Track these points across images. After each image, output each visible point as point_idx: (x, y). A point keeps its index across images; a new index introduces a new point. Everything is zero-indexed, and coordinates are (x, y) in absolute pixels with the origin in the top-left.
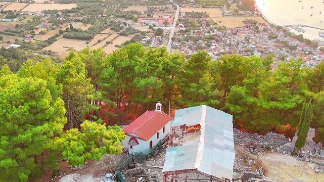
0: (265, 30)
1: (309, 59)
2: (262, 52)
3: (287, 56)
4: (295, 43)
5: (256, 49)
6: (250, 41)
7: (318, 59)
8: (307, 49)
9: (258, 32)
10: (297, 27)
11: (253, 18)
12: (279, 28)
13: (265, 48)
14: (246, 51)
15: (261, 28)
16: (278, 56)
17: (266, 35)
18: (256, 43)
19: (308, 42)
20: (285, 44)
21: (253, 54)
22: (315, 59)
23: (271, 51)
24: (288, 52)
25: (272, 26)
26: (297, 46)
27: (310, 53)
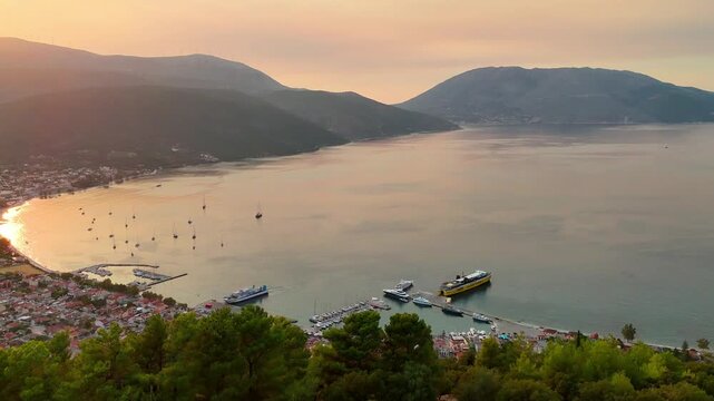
0: (42, 285)
1: (131, 315)
2: (46, 324)
3: (94, 319)
4: (102, 294)
5: (33, 322)
6: (17, 309)
7: (144, 311)
8: (122, 299)
9: (29, 291)
10: (96, 269)
11: (12, 270)
12: (66, 277)
13: (49, 316)
14: (14, 330)
15: (33, 283)
16: (77, 322)
17: (46, 293)
18: (31, 310)
19: (121, 289)
20: (85, 301)
21: (29, 332)
22: (139, 312)
23: (63, 317)
24: (93, 312)
25: (53, 275)
26: (106, 298)
27: (130, 305)
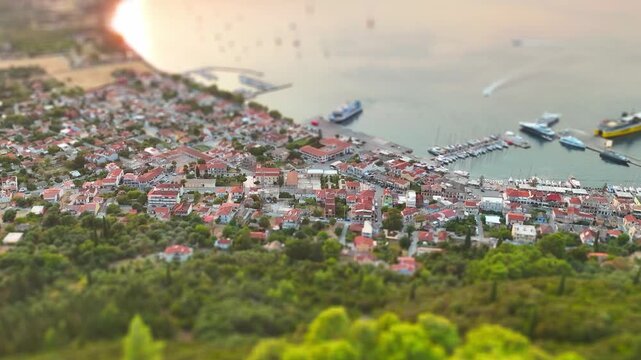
0: (154, 85)
1: (238, 126)
2: (158, 126)
3: (202, 126)
4: (208, 100)
5: (147, 123)
6: (133, 107)
7: (251, 122)
8: (229, 106)
9: (143, 90)
10: (203, 72)
11: (128, 66)
12: (176, 78)
13: (161, 118)
14: (130, 129)
15: (146, 82)
16: (186, 128)
17: (158, 94)
18: (145, 110)
19: (227, 97)
20: (193, 105)
21: (143, 133)
22: (245, 123)
23: (173, 120)
24: (201, 118)
25: (164, 75)
26: (214, 104)
27: (237, 114)
